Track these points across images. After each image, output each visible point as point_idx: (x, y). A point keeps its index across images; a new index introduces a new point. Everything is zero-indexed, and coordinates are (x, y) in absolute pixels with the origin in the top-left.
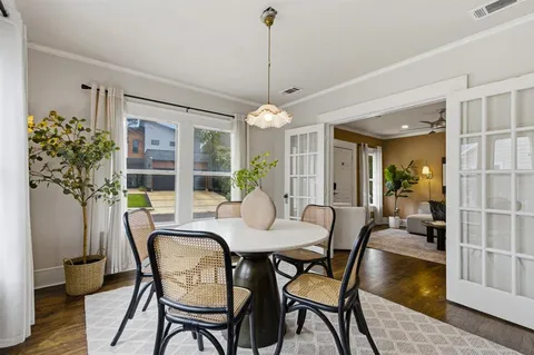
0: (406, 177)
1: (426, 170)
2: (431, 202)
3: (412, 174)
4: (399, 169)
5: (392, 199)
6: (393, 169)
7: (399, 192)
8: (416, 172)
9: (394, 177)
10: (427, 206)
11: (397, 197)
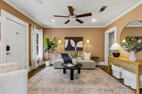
0: (53, 44)
1: (60, 42)
2: (61, 54)
3: (55, 43)
4: (50, 40)
5: (47, 54)
6: (48, 40)
7: (50, 50)
8: (56, 42)
9: (48, 43)
10: (60, 55)
11: (49, 52)
